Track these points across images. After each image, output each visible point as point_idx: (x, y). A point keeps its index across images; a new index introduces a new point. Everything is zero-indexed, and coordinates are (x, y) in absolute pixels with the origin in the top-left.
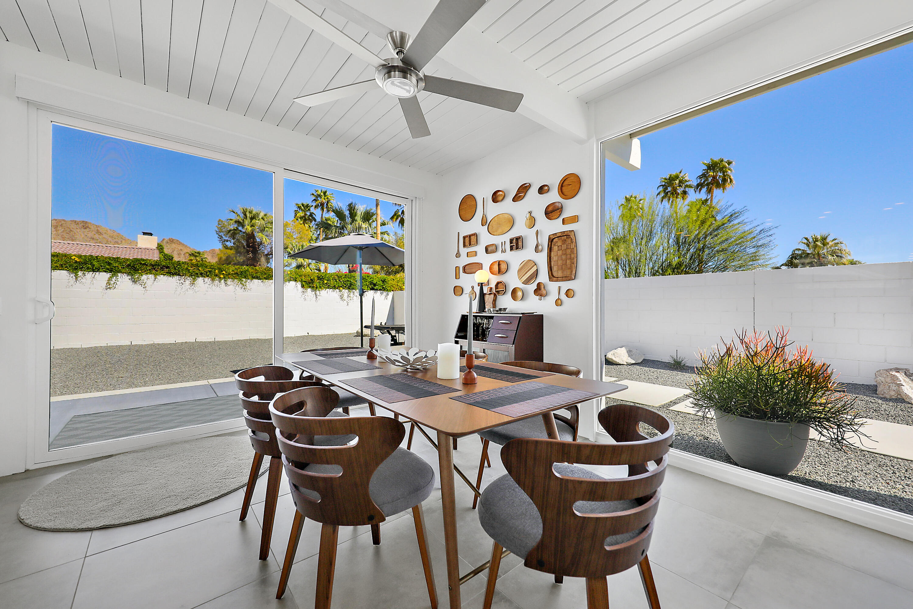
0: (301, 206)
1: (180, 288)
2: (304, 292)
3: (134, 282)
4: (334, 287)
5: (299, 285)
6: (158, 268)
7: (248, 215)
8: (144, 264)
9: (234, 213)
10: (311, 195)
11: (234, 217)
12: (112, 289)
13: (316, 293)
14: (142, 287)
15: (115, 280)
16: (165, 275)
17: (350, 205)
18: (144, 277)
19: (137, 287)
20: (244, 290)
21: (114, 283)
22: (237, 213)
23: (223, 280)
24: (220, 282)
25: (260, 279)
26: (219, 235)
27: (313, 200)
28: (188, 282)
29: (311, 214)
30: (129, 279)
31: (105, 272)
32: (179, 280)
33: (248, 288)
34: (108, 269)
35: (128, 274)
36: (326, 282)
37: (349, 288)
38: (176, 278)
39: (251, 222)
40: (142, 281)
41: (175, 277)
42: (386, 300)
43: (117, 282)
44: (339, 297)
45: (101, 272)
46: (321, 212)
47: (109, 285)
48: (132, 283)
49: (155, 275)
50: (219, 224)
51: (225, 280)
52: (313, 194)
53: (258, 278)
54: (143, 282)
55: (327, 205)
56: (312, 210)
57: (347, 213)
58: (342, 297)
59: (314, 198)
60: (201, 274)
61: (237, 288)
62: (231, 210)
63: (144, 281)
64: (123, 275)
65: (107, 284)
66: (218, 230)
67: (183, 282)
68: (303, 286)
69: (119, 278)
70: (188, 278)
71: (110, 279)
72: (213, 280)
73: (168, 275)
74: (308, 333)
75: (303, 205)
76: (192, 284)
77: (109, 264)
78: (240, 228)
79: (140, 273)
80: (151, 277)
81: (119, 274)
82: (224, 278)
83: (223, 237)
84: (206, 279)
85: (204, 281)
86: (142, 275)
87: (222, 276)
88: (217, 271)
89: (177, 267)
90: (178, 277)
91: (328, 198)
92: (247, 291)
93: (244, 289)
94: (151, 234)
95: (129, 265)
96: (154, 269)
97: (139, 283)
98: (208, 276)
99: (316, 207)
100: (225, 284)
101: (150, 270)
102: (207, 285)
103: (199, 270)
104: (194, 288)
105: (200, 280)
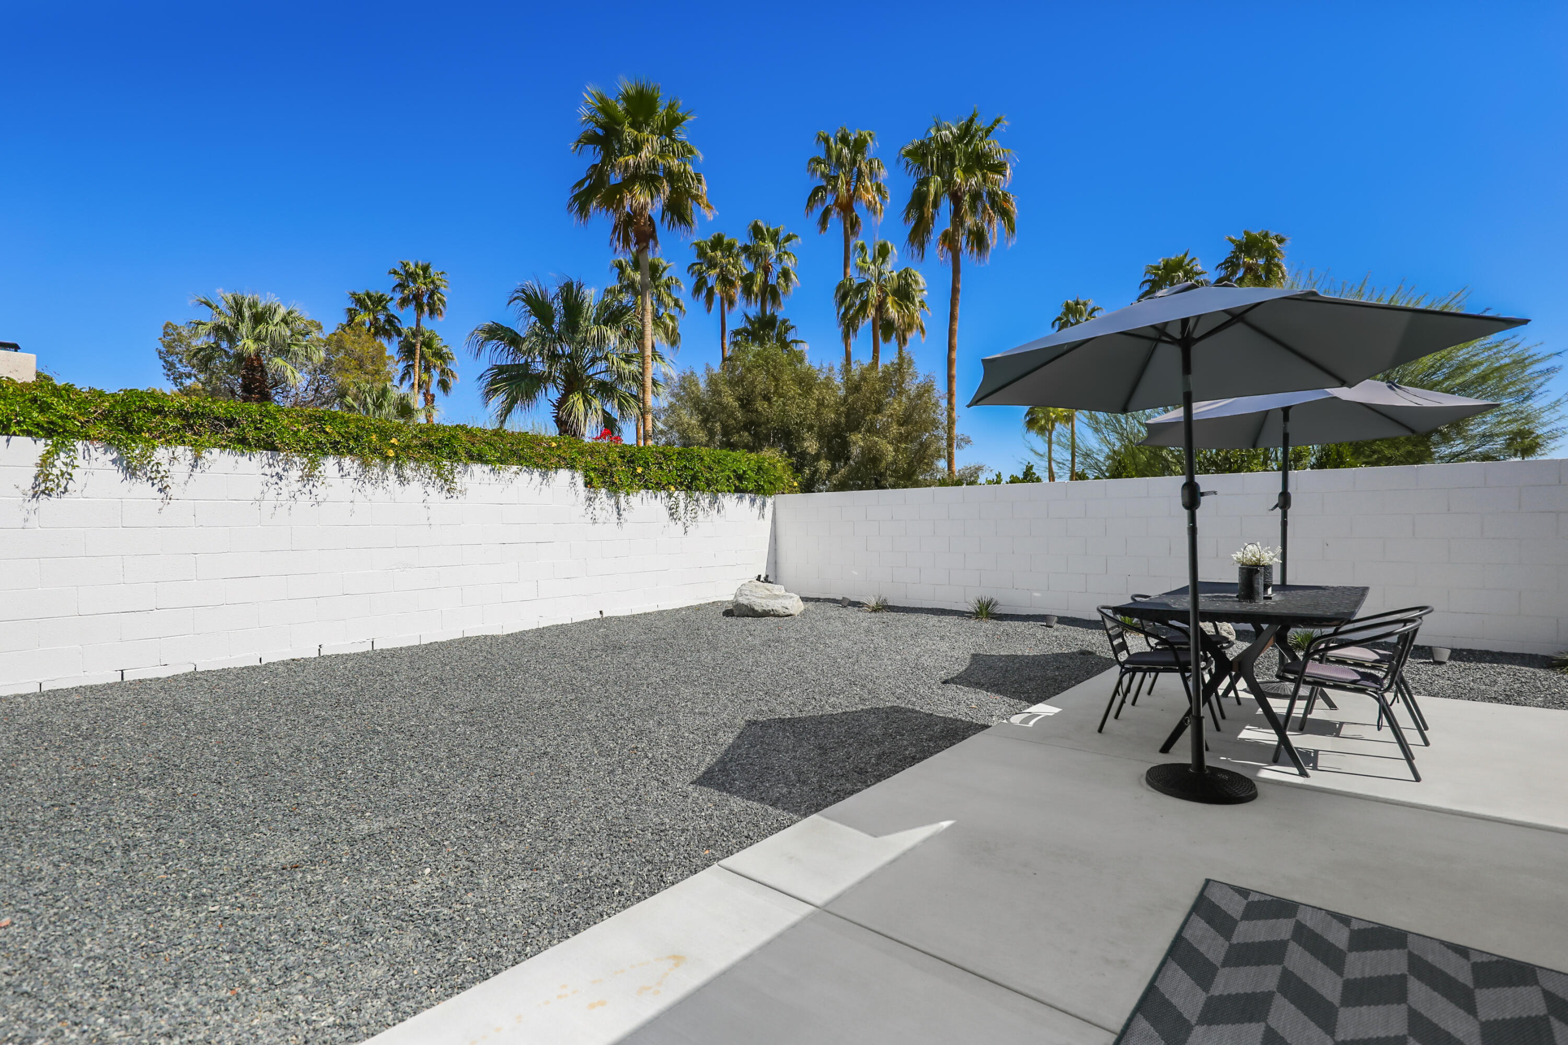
0: (364, 299)
1: (272, 492)
2: (590, 500)
3: (131, 471)
4: (659, 486)
5: (580, 480)
6: (201, 425)
7: (247, 314)
8: (158, 411)
9: (210, 306)
10: (390, 273)
11: (210, 319)
12: (54, 494)
13: (617, 503)
14: (156, 487)
15: (66, 464)
16: (225, 447)
17: (568, 287)
18: (161, 454)
19: (142, 489)
20: (448, 495)
21: (63, 475)
22: (217, 307)
23: (392, 465)
24: (384, 469)
25: (486, 462)
26: (165, 361)
27: (397, 286)
28: (295, 474)
29: (390, 320)
30: (114, 462)
31: (29, 433)
32: (270, 466)
33: (459, 488)
34: (38, 425)
35: (109, 444)
36: (639, 470)
37: (689, 488)
38: (261, 458)
39: (254, 329)
40: (155, 467)
41: (258, 456)
42: (761, 519)
43: (74, 472)
44: (666, 513)
45: (14, 434)
46: (414, 315)
47: (44, 481)
48: (121, 476)
49: (197, 448)
50: (166, 334)
51: (397, 465)
52: (395, 272)
53: (480, 459)
54: (158, 472)
55: (431, 297)
56: (393, 308)
57: (557, 305)
58: (673, 513)
59: (396, 280)
60: (335, 445)
61: (430, 489)
62: (203, 300)
63: (160, 469)
64: (91, 447)
65: (36, 478)
66: (163, 349)
67: (281, 472)
68: (588, 484)
69: (80, 456)
70: (297, 459)
71: (45, 462)
72: (365, 465)
73: (234, 448)
74: (601, 612)
75: (369, 297)
76: (308, 477)
77: (44, 408)
78: (224, 345)
79: (147, 441)
80: (183, 452)
81: (79, 445)
82: (397, 457)
83: (178, 366)
84: (347, 462)
85: (341, 469)
86: (153, 448)
87: (391, 453)
88: (374, 437)
89: (261, 421)
90: (265, 459)
91: (433, 282)
92: (455, 496)
93: (448, 490)
94: (16, 347)
95: (106, 415)
96: (191, 427)
97: (145, 474)
98: (351, 452)
99: (404, 302)
100: (399, 477)
101: (177, 430)
102: (349, 481)
103: (327, 433)
104: (314, 490)
105: (329, 465)
